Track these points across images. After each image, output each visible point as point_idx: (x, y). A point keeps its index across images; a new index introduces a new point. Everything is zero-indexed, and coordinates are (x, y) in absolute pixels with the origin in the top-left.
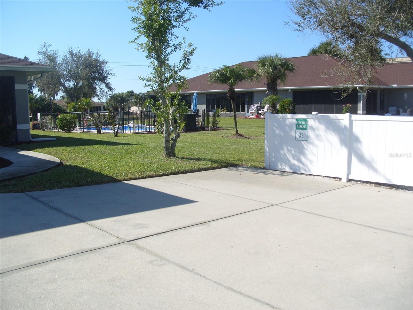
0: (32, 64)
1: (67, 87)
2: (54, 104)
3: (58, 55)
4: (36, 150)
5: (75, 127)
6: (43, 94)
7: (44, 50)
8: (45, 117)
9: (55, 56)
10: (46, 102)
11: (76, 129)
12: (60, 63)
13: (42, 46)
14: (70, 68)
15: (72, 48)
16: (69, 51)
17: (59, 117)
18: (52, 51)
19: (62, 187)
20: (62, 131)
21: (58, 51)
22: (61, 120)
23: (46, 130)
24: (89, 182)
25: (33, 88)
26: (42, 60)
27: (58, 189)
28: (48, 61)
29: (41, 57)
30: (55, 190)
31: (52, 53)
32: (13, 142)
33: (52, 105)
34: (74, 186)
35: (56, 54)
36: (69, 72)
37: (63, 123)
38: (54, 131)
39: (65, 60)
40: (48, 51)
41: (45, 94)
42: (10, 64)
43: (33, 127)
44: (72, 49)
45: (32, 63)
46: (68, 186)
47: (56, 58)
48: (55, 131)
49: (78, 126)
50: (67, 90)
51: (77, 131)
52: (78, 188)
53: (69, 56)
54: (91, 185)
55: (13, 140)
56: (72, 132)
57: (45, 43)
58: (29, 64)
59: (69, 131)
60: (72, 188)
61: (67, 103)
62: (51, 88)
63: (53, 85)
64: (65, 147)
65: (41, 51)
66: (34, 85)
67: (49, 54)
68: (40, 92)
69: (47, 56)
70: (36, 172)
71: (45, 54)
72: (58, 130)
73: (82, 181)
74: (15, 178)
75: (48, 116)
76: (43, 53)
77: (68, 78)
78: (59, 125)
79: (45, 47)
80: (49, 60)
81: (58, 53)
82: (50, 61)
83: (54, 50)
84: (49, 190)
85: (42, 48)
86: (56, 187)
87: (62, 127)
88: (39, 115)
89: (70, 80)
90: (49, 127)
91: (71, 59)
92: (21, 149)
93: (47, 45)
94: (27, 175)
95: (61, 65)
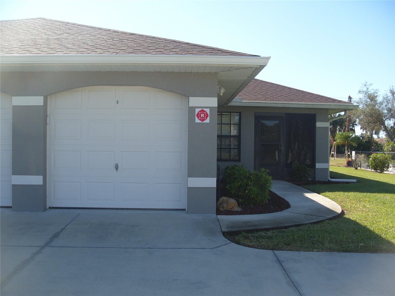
0: (333, 101)
1: (387, 125)
2: (375, 142)
3: (379, 93)
4: (324, 194)
5: (388, 167)
6: (364, 132)
7: (365, 89)
8: (358, 155)
9: (375, 95)
10: (365, 140)
11: (390, 169)
12: (380, 102)
13: (363, 86)
14: (390, 107)
15: (393, 86)
16: (390, 90)
17: (372, 156)
18: (372, 89)
19: (322, 250)
20: (374, 171)
21: (379, 90)
22: (373, 160)
23: (358, 168)
24: (360, 247)
25: (355, 125)
26: (363, 99)
27: (317, 251)
28: (368, 100)
29: (361, 96)
30: (313, 252)
31: (373, 92)
32: (309, 180)
33: (373, 143)
34: (338, 251)
35: (377, 93)
36: (390, 110)
37: (375, 162)
38: (367, 169)
39: (386, 98)
40: (369, 90)
41: (366, 132)
42: (311, 102)
43: (348, 164)
44: (393, 88)
45: (335, 100)
46: (330, 250)
47: (376, 97)
48: (367, 171)
49: (393, 167)
50: (387, 129)
51: (391, 171)
52: (343, 254)
53: (389, 94)
54: (362, 252)
55: (310, 179)
56: (385, 172)
57: (366, 83)
58: (332, 101)
59: (382, 171)
60: (336, 253)
61: (387, 142)
62: (370, 126)
63: (372, 123)
64: (358, 192)
65: (361, 90)
66: (357, 123)
67: (369, 93)
68: (362, 130)
69: (367, 95)
70: (304, 223)
71: (366, 93)
72: (371, 170)
73: (351, 245)
74: (276, 228)
75: (361, 155)
76: (363, 92)
77: (388, 117)
78: (371, 165)
79: (366, 86)
80: (369, 98)
81: (379, 91)
82: (370, 100)
83: (375, 89)
84: (306, 251)
85: (363, 87)
86: (316, 248)
87: (374, 167)
88: (354, 153)
89: (390, 118)
90: (362, 165)
91: (391, 97)
92: (311, 191)
93: (368, 84)
94: (292, 226)
95: (381, 103)
